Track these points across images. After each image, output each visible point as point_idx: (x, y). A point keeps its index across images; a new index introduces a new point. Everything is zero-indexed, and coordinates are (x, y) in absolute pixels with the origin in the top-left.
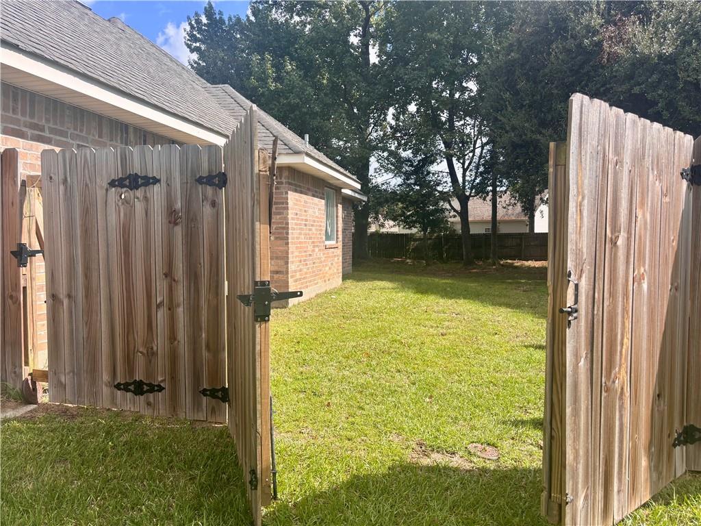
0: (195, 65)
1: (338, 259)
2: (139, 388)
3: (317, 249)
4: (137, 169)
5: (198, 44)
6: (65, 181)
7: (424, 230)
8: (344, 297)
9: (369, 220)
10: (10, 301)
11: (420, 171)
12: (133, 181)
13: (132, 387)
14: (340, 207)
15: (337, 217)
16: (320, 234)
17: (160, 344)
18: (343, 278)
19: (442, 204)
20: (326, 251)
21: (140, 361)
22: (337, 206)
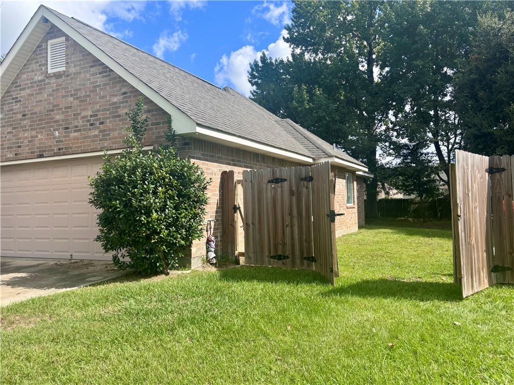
0: (254, 94)
1: (355, 215)
2: (279, 258)
3: (342, 209)
4: (278, 176)
5: (256, 80)
6: (251, 182)
7: (421, 196)
8: (360, 237)
9: (378, 190)
10: (231, 226)
11: (414, 153)
12: (276, 181)
13: (277, 257)
14: (355, 183)
15: (353, 189)
16: (343, 200)
17: (288, 240)
18: (358, 227)
19: (433, 176)
20: (348, 210)
21: (280, 247)
22: (353, 183)
